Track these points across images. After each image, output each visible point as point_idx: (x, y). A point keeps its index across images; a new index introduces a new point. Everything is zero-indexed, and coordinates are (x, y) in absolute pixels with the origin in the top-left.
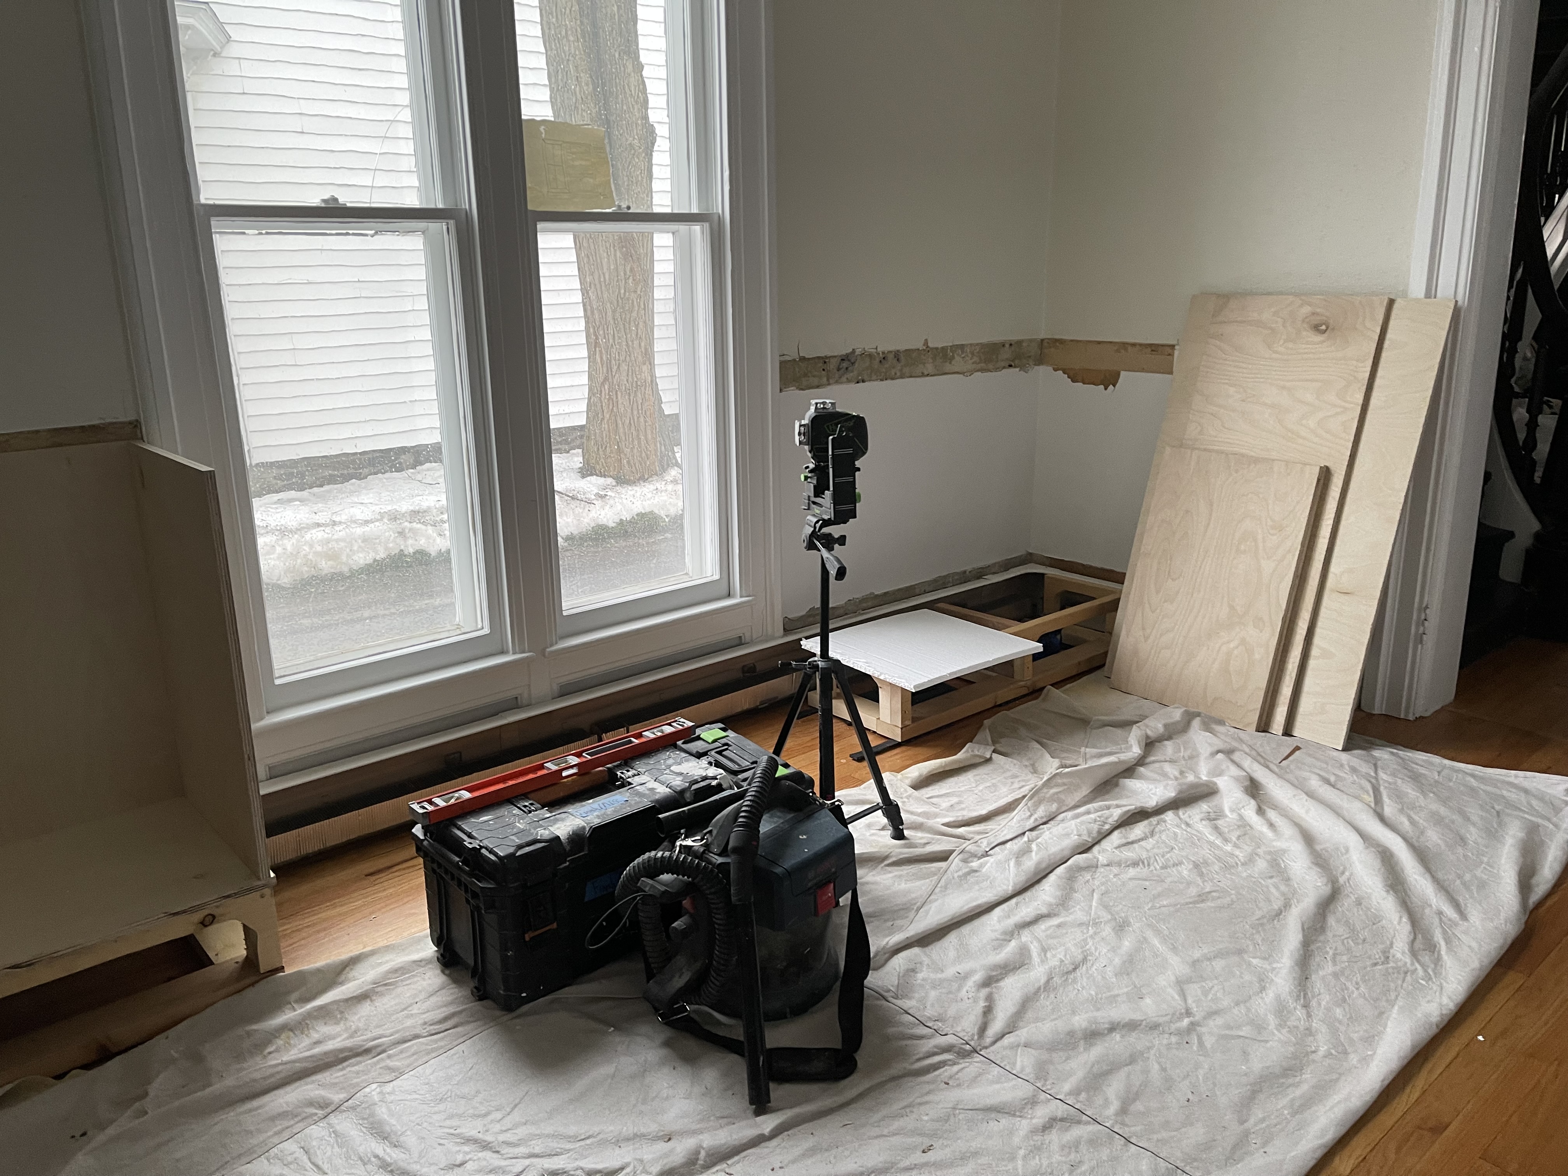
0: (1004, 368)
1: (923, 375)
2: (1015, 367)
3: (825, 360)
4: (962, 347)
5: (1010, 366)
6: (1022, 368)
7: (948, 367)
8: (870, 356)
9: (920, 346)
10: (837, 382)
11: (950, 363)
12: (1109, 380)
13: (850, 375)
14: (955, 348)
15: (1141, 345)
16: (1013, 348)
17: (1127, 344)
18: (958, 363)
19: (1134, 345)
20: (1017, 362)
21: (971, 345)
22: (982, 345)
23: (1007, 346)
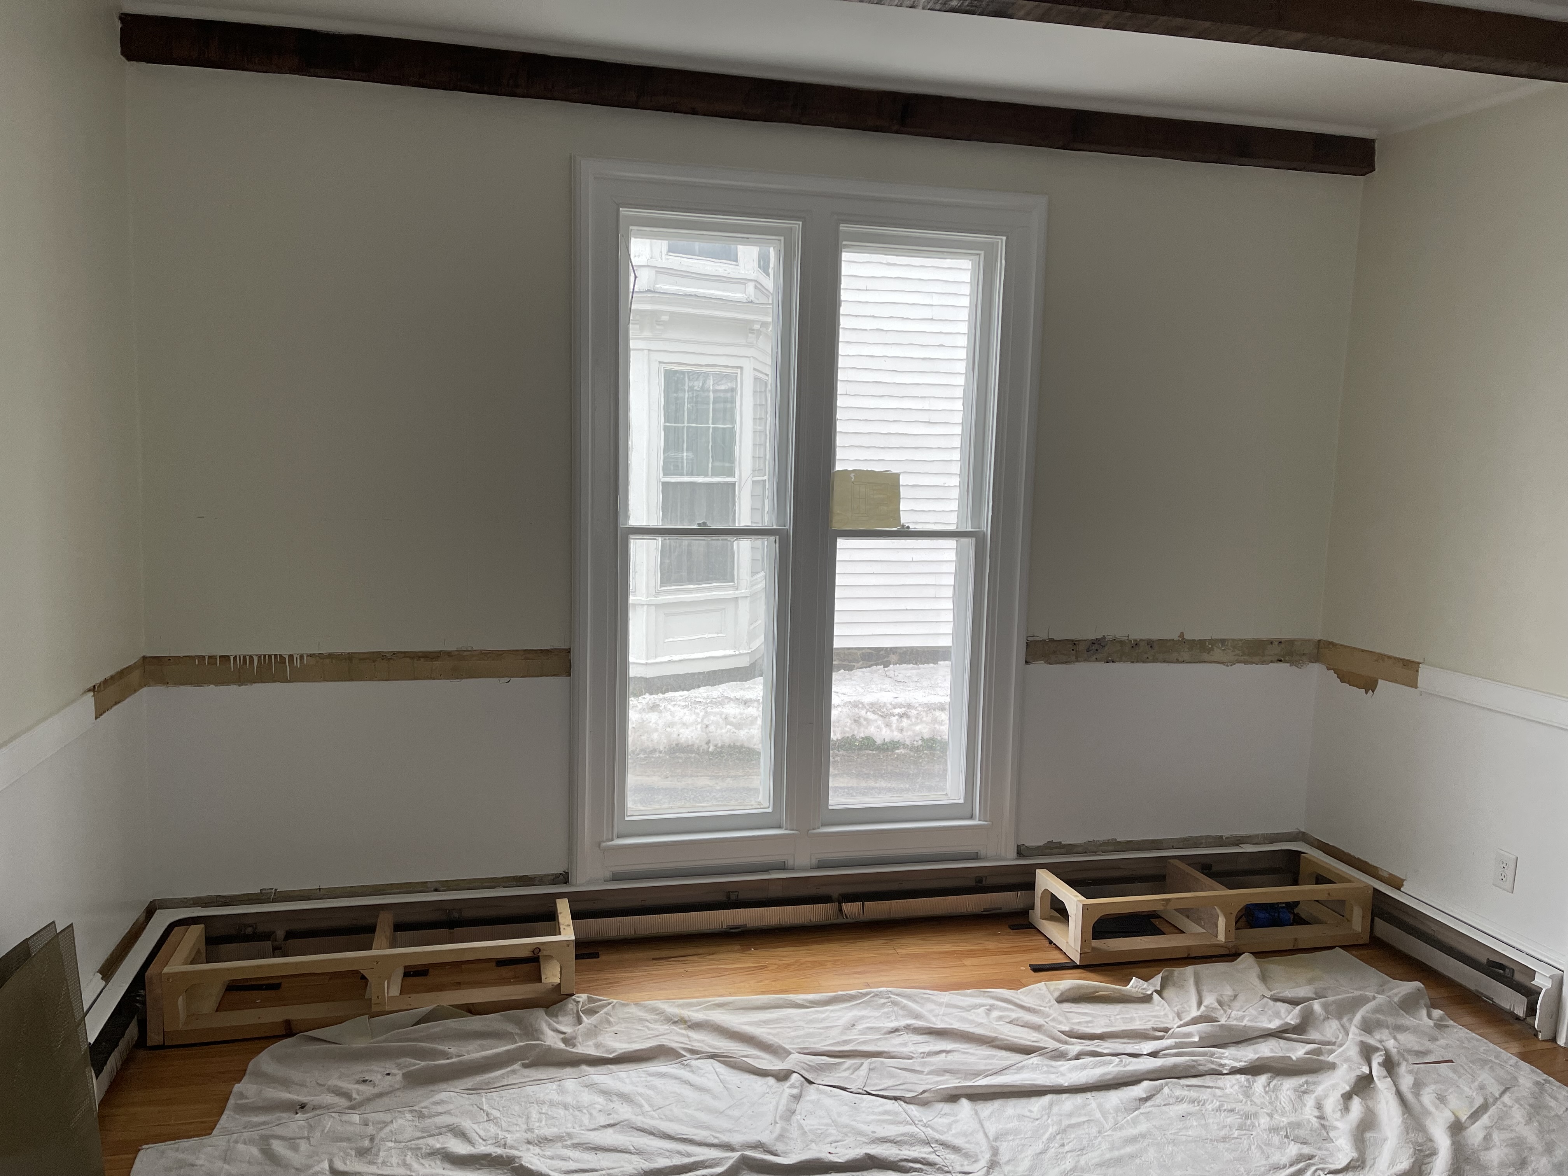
0: (1272, 662)
1: (1178, 661)
2: (1285, 662)
3: (1074, 643)
4: (1223, 641)
5: (1281, 661)
6: (1292, 663)
7: (1205, 656)
8: (1122, 642)
9: (1176, 638)
10: (1085, 660)
11: (1208, 653)
12: (1370, 686)
13: (1098, 656)
14: (1213, 642)
15: (1395, 658)
16: (1283, 646)
17: (1385, 655)
18: (1217, 653)
19: (1389, 657)
20: (1287, 658)
21: (1233, 640)
22: (1247, 642)
23: (1276, 643)
